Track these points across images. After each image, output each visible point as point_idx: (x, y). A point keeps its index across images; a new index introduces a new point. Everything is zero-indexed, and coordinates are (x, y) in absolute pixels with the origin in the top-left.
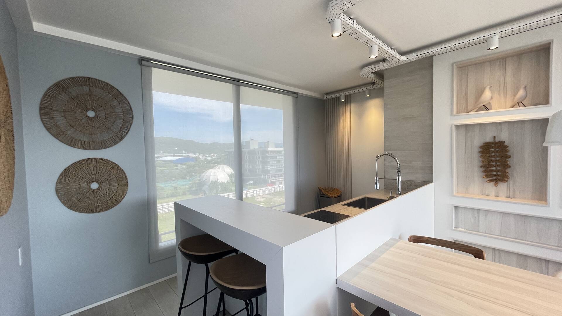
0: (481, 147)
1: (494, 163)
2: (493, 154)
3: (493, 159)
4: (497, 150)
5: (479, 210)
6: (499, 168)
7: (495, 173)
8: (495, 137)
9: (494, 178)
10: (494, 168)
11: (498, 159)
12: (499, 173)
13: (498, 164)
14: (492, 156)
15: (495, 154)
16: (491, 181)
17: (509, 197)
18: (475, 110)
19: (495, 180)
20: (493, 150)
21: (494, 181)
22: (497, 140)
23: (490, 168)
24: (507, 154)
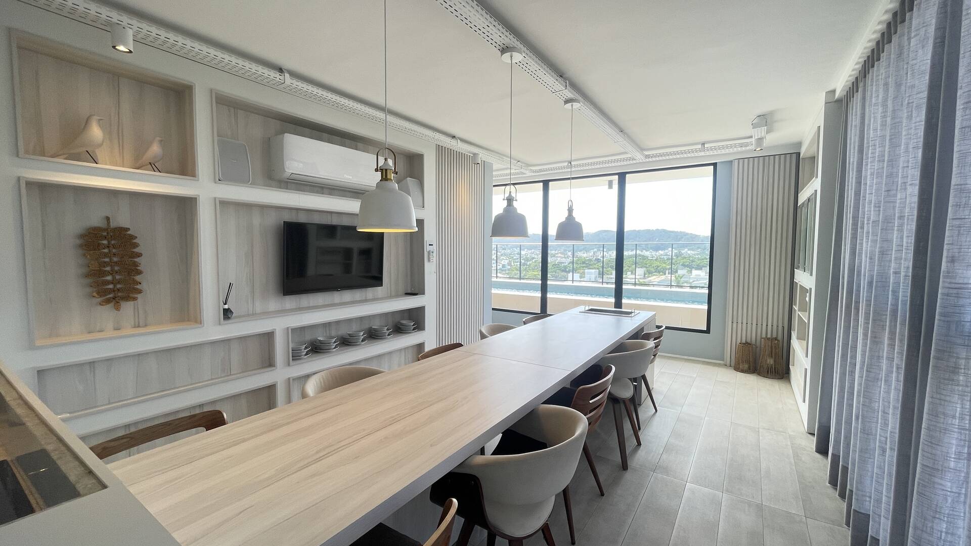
0: (82, 236)
1: (108, 269)
2: (106, 251)
3: (107, 260)
4: (113, 242)
5: (94, 362)
6: (118, 277)
7: (111, 286)
8: (108, 219)
9: (111, 296)
10: (109, 278)
11: (115, 259)
12: (119, 286)
13: (116, 268)
14: (106, 255)
15: (110, 251)
16: (108, 301)
17: (139, 326)
18: (65, 156)
19: (114, 298)
20: (105, 242)
21: (112, 302)
22: (113, 225)
23: (103, 277)
24: (134, 250)
